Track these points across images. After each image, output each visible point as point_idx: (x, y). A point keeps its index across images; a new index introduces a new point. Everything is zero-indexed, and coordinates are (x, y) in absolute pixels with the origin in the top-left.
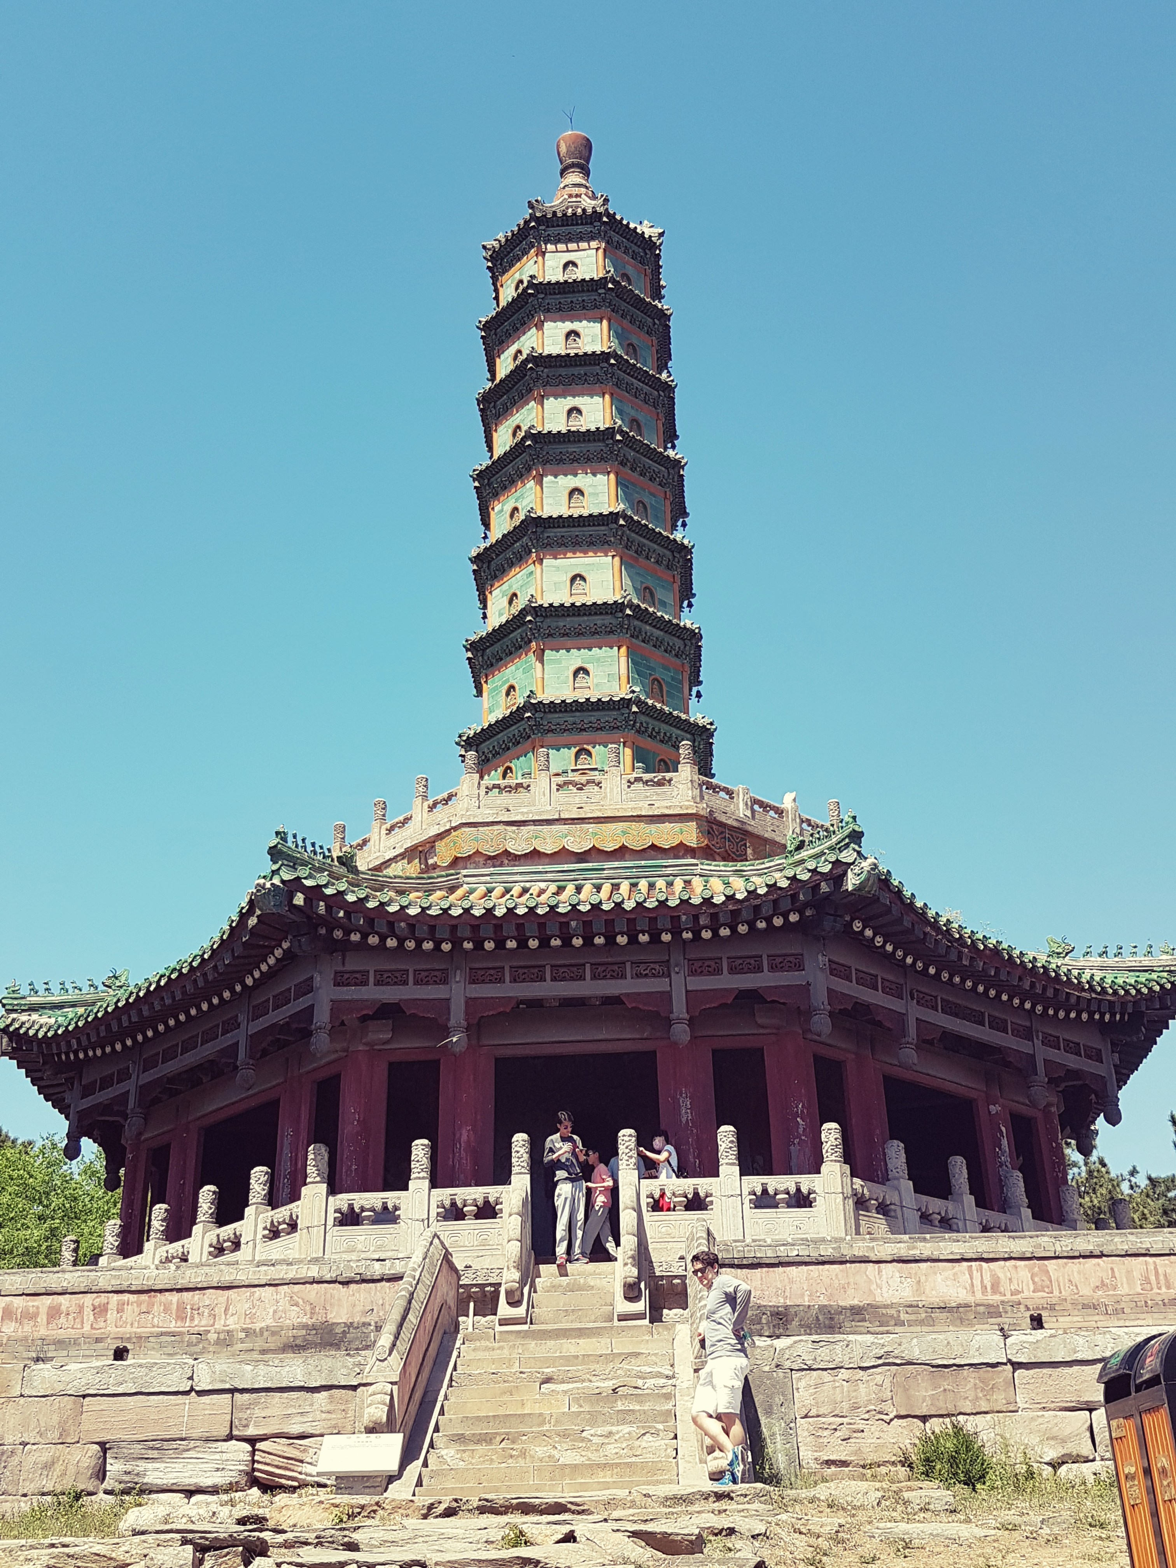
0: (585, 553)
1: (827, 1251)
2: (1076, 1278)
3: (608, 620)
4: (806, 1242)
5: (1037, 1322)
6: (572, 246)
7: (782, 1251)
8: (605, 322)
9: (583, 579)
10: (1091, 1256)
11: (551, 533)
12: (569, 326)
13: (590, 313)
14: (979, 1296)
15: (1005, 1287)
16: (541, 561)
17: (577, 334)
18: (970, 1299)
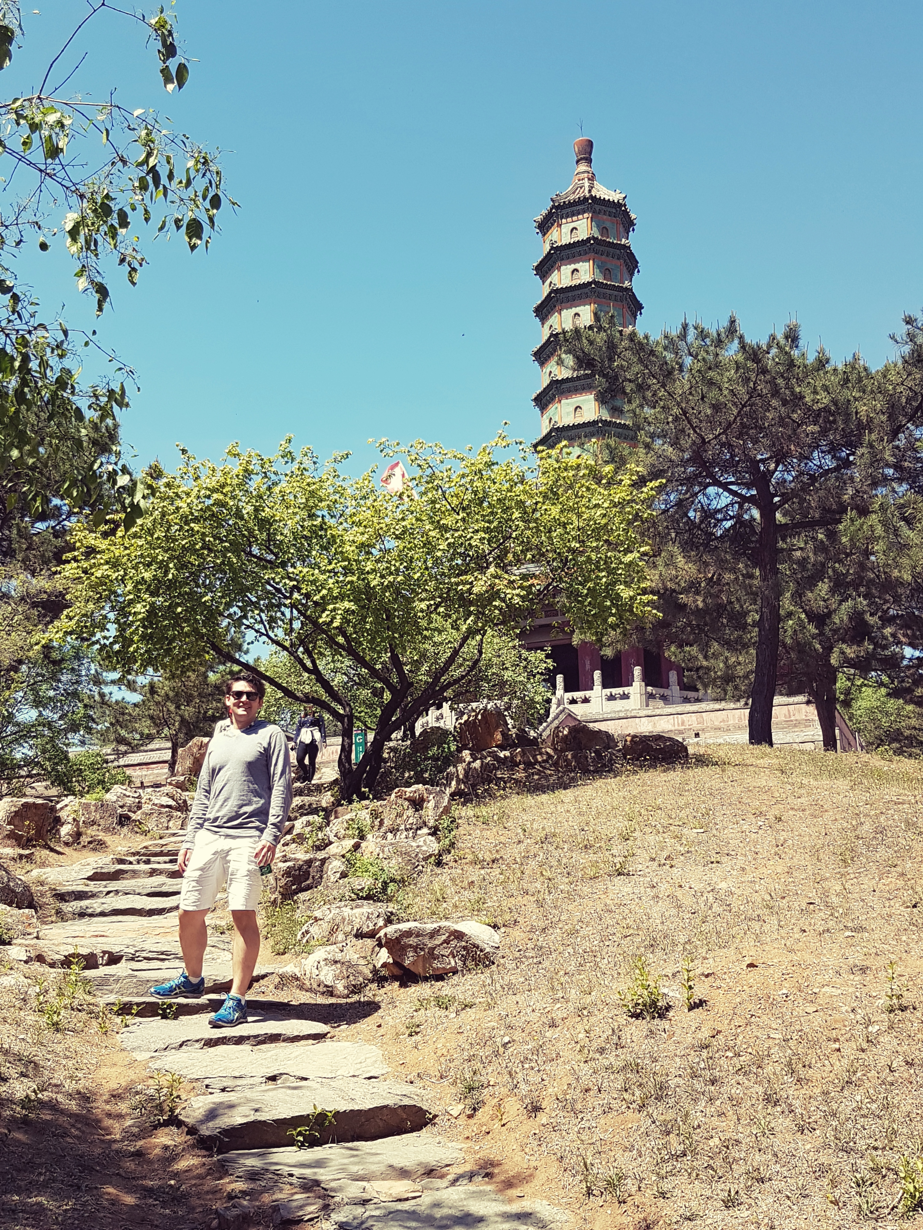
0: (581, 394)
1: (622, 715)
2: (713, 719)
3: (592, 429)
4: (615, 712)
5: (697, 735)
6: (575, 218)
7: (605, 716)
8: (591, 262)
9: (580, 408)
10: (720, 710)
11: (564, 386)
12: (573, 267)
13: (584, 257)
14: (677, 727)
15: (686, 723)
16: (560, 401)
17: (577, 270)
18: (673, 729)
